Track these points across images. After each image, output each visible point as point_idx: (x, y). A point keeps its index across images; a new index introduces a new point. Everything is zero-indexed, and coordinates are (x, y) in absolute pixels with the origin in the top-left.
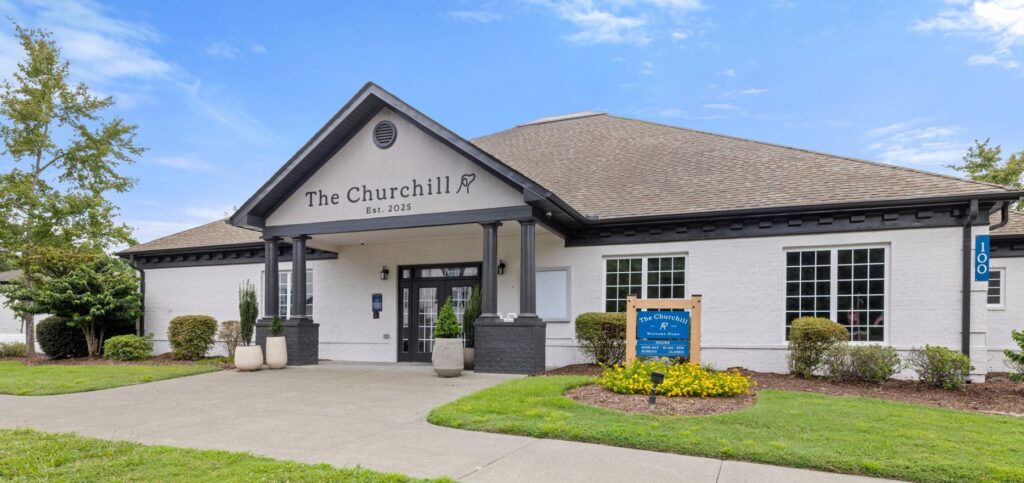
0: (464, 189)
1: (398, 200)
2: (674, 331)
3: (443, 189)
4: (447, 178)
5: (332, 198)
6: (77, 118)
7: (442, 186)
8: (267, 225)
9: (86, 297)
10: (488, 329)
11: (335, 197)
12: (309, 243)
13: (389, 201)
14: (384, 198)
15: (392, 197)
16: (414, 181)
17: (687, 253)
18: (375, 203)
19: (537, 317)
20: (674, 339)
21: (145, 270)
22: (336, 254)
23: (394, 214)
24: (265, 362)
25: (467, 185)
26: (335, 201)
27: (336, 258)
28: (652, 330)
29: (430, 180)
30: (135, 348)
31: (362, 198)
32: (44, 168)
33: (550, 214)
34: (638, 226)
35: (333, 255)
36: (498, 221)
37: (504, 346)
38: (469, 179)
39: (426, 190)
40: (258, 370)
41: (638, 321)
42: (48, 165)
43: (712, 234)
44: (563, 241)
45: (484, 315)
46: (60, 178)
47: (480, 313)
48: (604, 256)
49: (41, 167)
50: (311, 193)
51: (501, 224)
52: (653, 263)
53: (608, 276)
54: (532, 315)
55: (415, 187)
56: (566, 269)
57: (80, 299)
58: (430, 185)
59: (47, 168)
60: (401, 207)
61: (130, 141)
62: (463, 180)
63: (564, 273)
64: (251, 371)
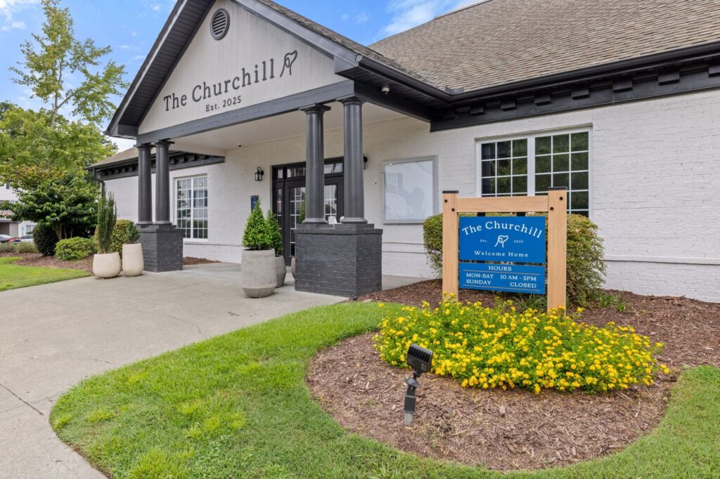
0: (287, 70)
1: (232, 93)
2: (517, 249)
3: (268, 74)
4: (272, 60)
5: (182, 100)
6: (84, 64)
7: (266, 72)
8: (139, 134)
9: (46, 206)
10: (308, 238)
11: (184, 98)
12: (172, 148)
13: (225, 96)
14: (220, 93)
15: (226, 91)
16: (243, 70)
17: (591, 126)
18: (213, 100)
19: (365, 223)
20: (520, 263)
21: (105, 181)
22: (224, 157)
23: (228, 109)
24: (121, 270)
25: (290, 66)
26: (184, 102)
27: (223, 162)
28: (483, 248)
29: (256, 66)
30: (73, 250)
31: (203, 97)
32: (60, 106)
33: (386, 89)
34: (519, 95)
35: (221, 159)
36: (321, 104)
37: (325, 260)
38: (291, 57)
39: (253, 79)
40: (116, 276)
41: (460, 233)
42: (63, 103)
43: (629, 95)
44: (429, 125)
45: (307, 220)
46: (73, 112)
47: (304, 219)
48: (477, 140)
49: (58, 105)
50: (167, 97)
51: (329, 108)
52: (542, 143)
53: (484, 165)
54: (359, 220)
55: (244, 76)
56: (432, 158)
57: (41, 209)
58: (256, 72)
59: (63, 106)
60: (233, 101)
61: (120, 78)
62: (285, 61)
63: (430, 164)
64: (105, 278)
